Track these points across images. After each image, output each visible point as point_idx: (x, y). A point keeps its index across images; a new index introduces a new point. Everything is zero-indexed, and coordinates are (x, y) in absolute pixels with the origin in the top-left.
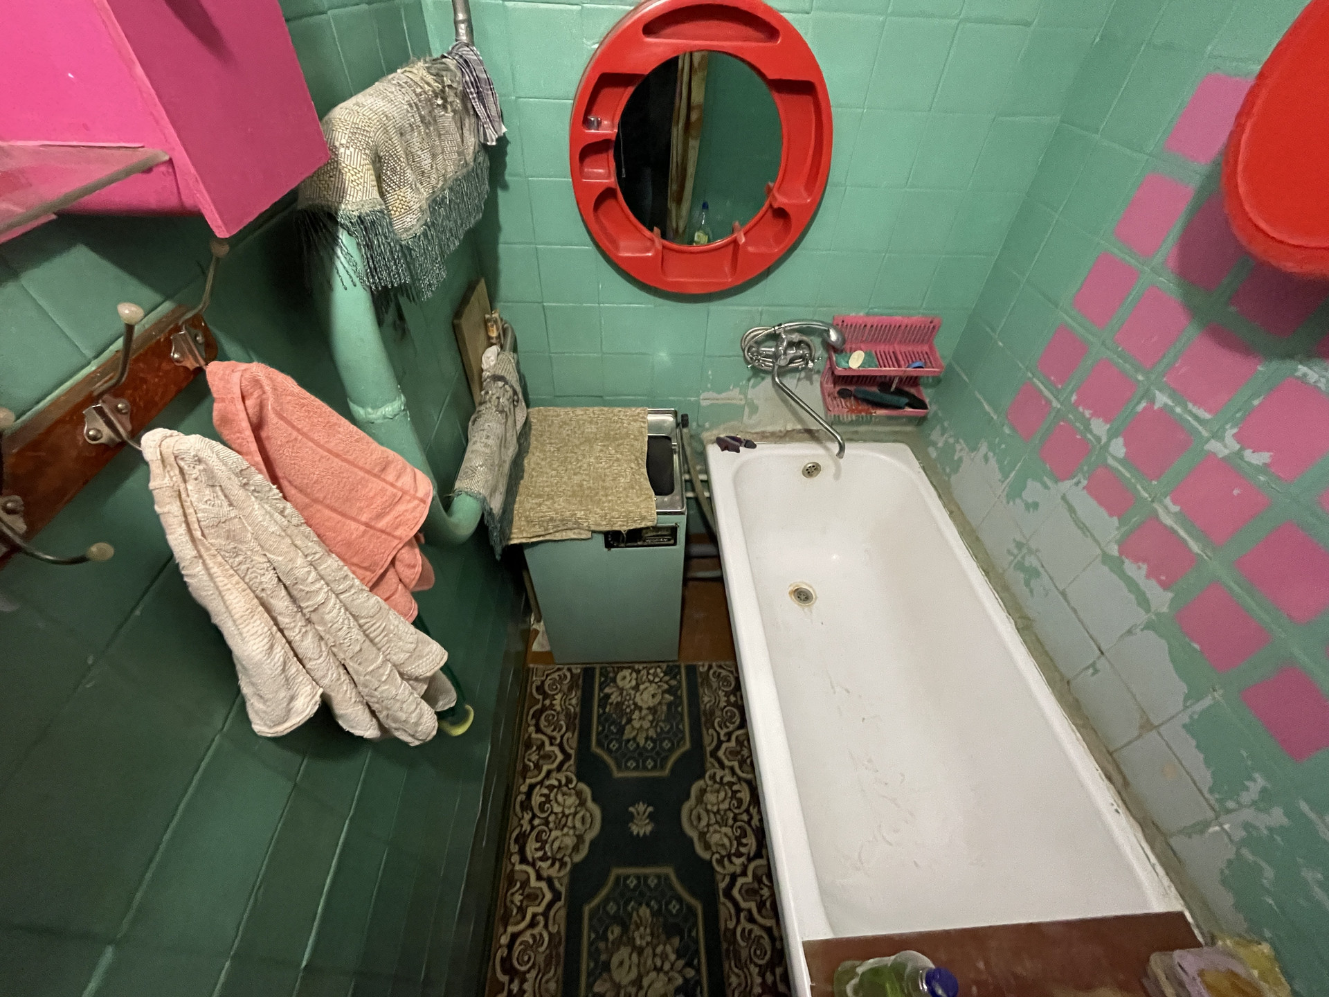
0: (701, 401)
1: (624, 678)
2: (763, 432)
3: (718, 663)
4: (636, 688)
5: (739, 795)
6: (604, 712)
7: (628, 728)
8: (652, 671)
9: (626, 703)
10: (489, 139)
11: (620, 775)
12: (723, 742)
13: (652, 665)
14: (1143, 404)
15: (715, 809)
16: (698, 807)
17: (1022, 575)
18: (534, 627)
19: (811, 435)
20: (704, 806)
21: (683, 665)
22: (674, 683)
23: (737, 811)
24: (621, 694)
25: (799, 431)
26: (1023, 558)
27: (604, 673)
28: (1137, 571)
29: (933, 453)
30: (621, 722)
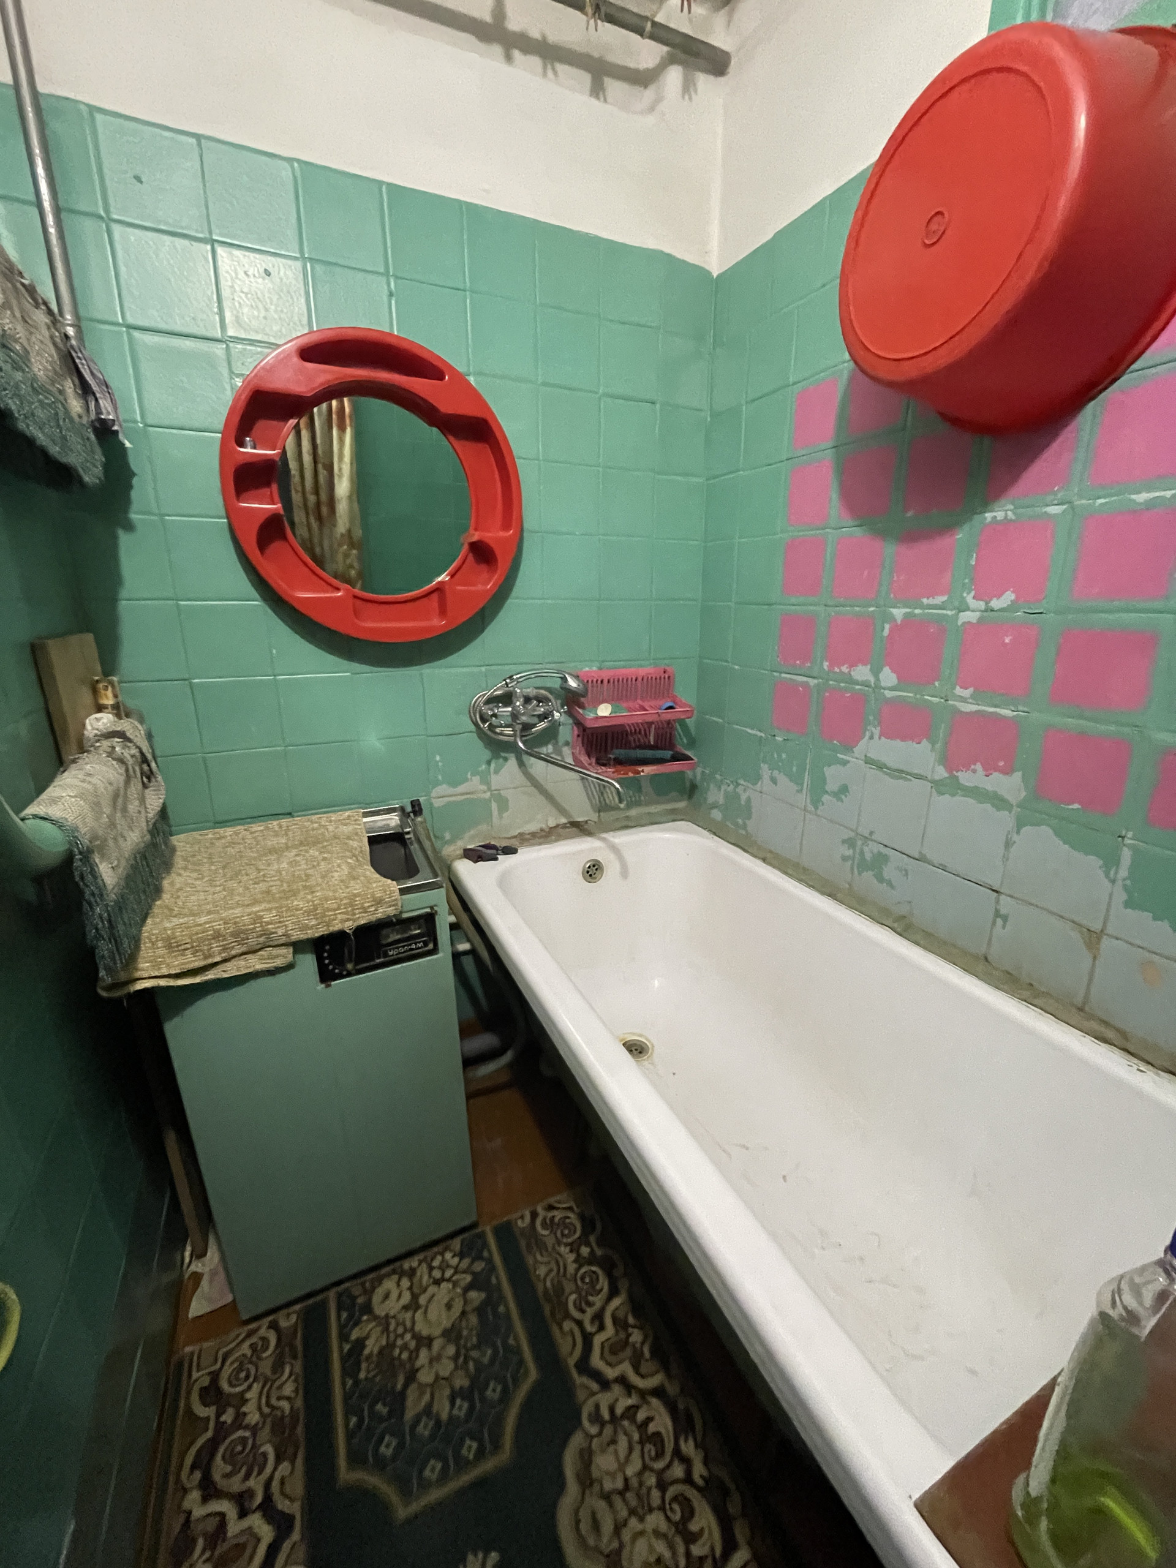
0: (433, 801)
1: (387, 1296)
2: (521, 834)
3: (545, 1203)
4: (413, 1305)
5: (652, 1428)
6: (357, 1382)
7: (412, 1394)
8: (436, 1263)
9: (399, 1342)
10: (104, 411)
11: (415, 1507)
12: (592, 1335)
13: (435, 1249)
14: (887, 627)
15: (619, 1484)
16: (587, 1500)
17: (870, 873)
18: (193, 1268)
19: (579, 828)
20: (596, 1488)
21: (488, 1229)
22: (479, 1266)
23: (659, 1465)
24: (386, 1329)
25: (564, 826)
26: (862, 853)
27: (346, 1303)
28: (973, 777)
29: (716, 815)
30: (394, 1387)
